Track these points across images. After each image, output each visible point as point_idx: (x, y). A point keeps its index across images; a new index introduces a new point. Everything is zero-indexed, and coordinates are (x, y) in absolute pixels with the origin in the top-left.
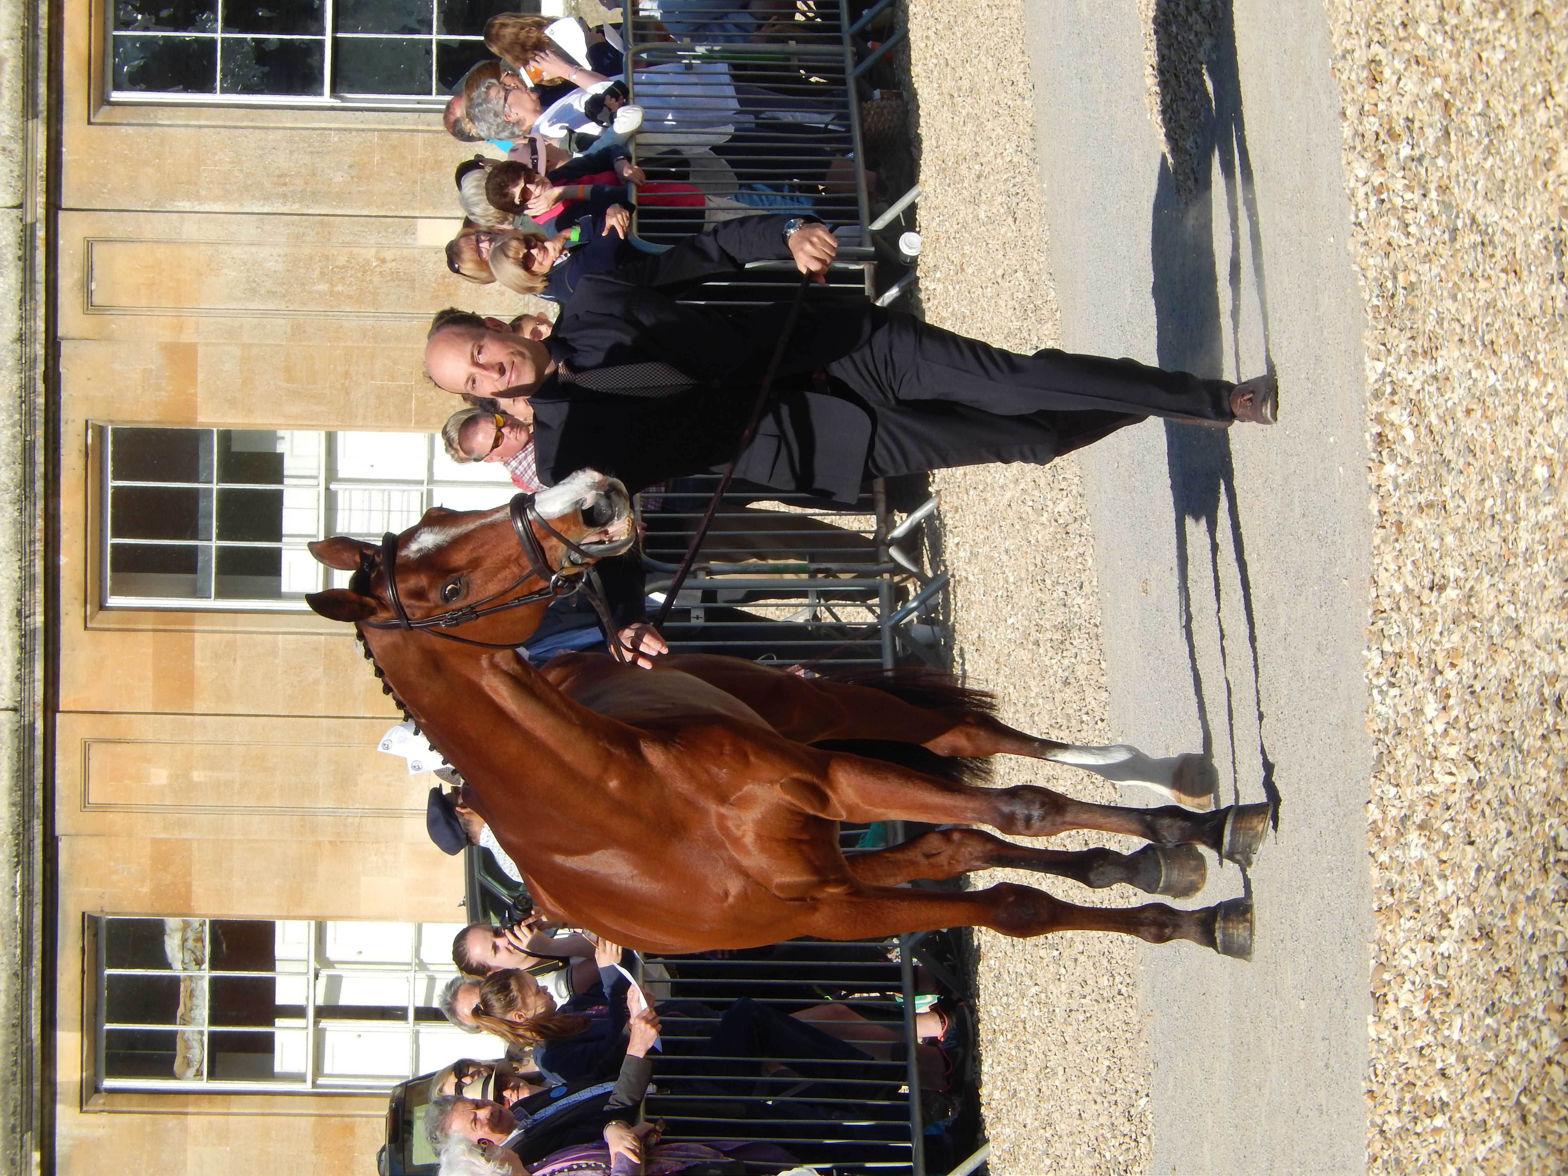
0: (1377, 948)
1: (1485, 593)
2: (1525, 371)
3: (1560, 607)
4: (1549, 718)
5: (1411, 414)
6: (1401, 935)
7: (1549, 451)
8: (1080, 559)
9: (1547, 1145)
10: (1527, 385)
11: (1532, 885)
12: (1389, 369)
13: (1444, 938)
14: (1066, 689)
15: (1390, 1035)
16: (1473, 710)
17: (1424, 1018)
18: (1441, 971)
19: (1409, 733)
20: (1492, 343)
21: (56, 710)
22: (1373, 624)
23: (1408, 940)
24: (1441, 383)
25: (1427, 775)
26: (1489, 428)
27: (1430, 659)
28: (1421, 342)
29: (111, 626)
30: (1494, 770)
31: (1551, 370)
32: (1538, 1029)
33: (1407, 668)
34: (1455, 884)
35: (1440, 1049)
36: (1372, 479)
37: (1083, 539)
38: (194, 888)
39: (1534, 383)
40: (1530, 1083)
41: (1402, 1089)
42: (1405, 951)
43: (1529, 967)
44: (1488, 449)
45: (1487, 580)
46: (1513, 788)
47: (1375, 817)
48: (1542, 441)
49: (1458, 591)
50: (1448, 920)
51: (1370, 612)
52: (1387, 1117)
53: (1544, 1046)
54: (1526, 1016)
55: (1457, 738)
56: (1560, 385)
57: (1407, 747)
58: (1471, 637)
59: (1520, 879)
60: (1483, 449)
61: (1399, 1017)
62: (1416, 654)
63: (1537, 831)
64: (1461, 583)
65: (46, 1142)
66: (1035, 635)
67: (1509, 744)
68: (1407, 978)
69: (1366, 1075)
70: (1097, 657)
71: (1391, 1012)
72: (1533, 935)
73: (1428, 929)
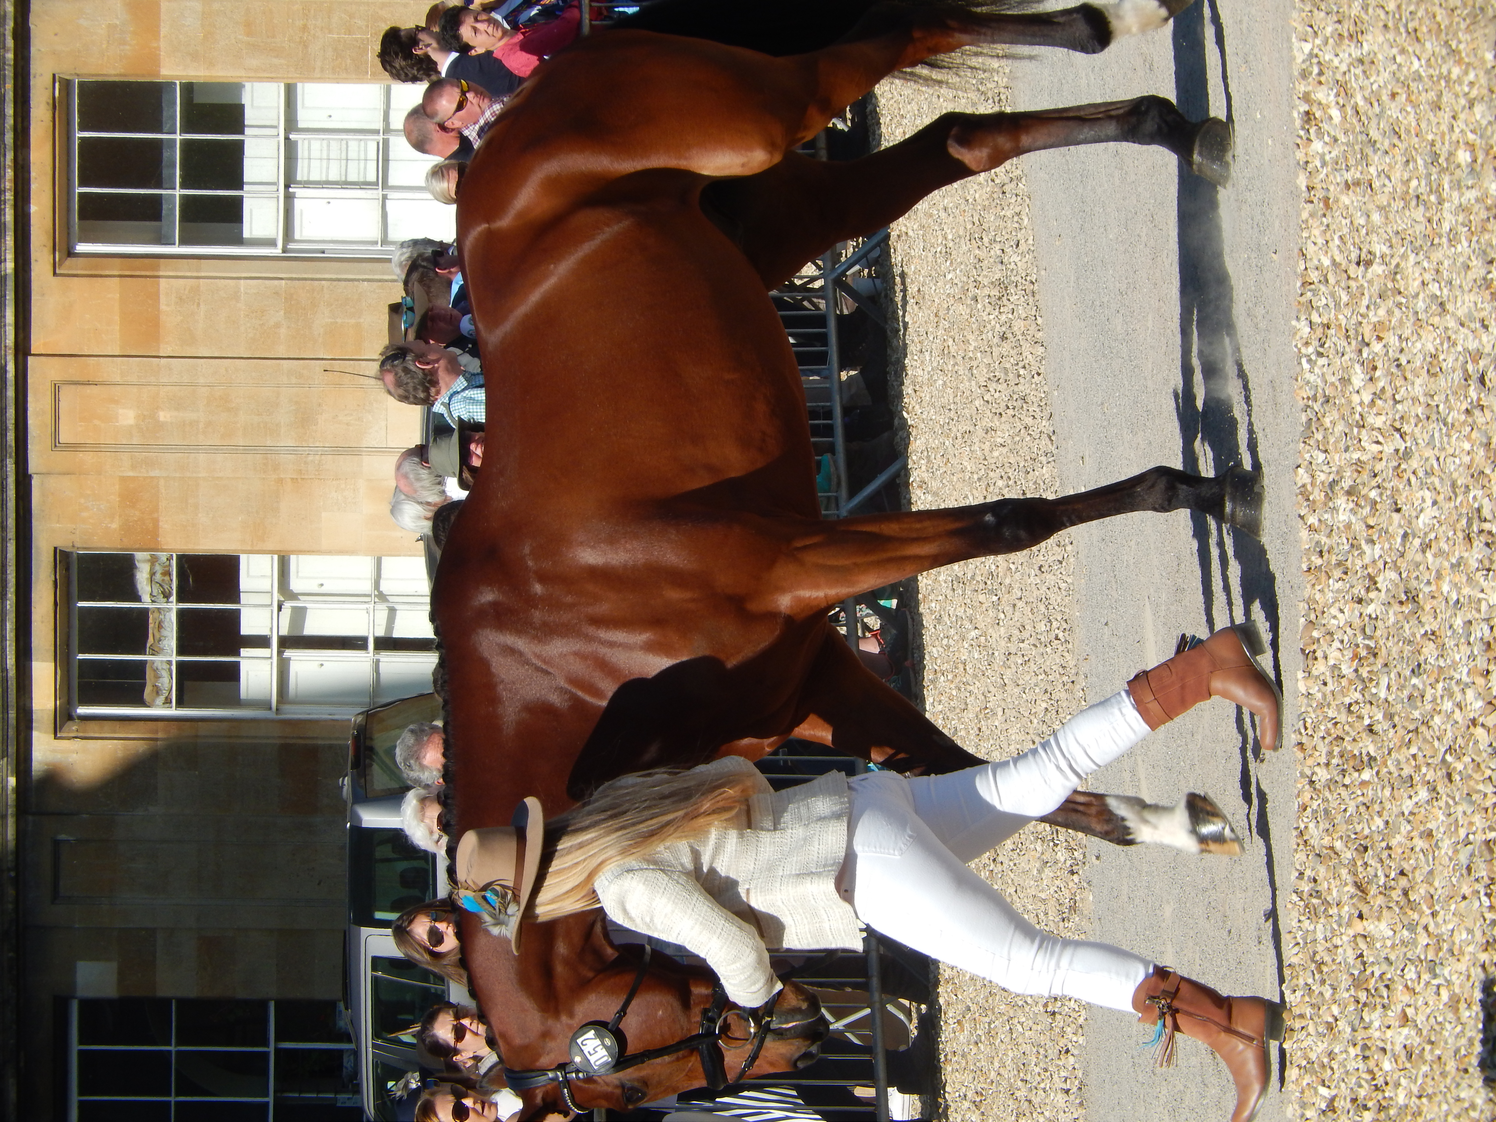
0: (1306, 607)
1: (1410, 270)
2: (1447, 58)
3: (1483, 288)
4: (1473, 394)
5: (1338, 95)
6: (1330, 595)
7: (1471, 137)
8: (1016, 219)
9: (1472, 803)
10: (1449, 72)
11: (1457, 553)
12: (1316, 51)
13: (1372, 601)
14: (1004, 344)
15: (1319, 691)
16: (1399, 382)
17: (1352, 676)
18: (1367, 630)
19: (1337, 402)
20: (1416, 30)
21: (27, 352)
22: (1302, 295)
23: (1336, 600)
24: (1367, 66)
25: (1354, 443)
26: (1413, 112)
27: (1356, 331)
28: (1347, 27)
29: (79, 272)
30: (1420, 441)
31: (1472, 59)
32: (1463, 691)
33: (1335, 339)
34: (1382, 549)
35: (1368, 706)
36: (1300, 155)
37: (1019, 198)
38: (161, 524)
39: (1456, 71)
40: (1455, 743)
41: (1331, 742)
42: (1334, 611)
43: (1454, 631)
44: (1413, 132)
46: (1438, 459)
47: (1304, 481)
48: (1464, 127)
49: (1384, 267)
50: (1375, 583)
51: (1299, 284)
52: (1317, 769)
53: (1469, 707)
54: (1451, 679)
55: (1383, 408)
56: (1481, 74)
57: (1335, 415)
58: (1397, 311)
59: (1445, 547)
60: (1407, 131)
61: (1328, 673)
62: (1343, 325)
63: (1461, 502)
64: (1387, 259)
65: (22, 768)
66: (973, 291)
67: (1434, 417)
68: (1335, 637)
69: (1296, 728)
70: (1033, 313)
71: (1320, 668)
72: (1458, 601)
73: (1355, 591)
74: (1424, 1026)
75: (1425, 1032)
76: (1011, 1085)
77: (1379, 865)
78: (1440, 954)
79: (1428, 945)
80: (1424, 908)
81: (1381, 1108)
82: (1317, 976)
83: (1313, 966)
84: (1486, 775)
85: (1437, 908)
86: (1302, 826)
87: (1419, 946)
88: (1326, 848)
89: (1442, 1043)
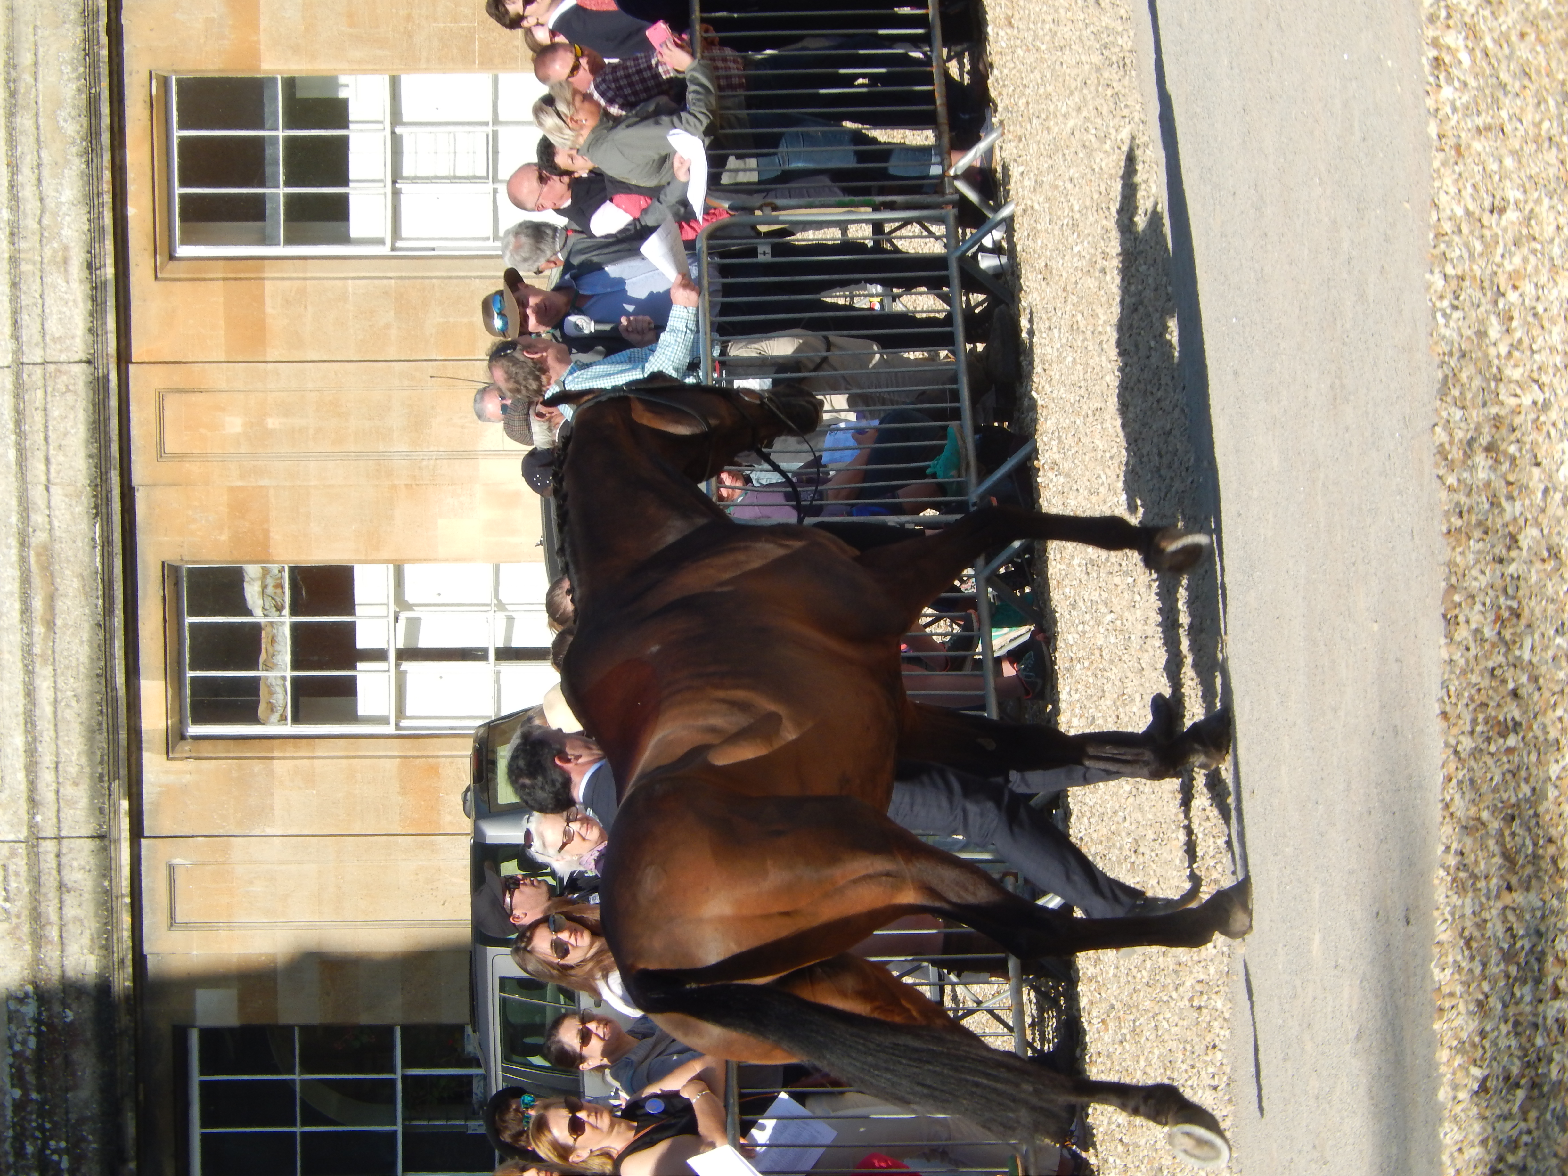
0: (1447, 570)
1: (1544, 215)
5: (1467, 38)
6: (1471, 558)
13: (1513, 560)
15: (1462, 656)
16: (1536, 331)
17: (1495, 638)
18: (1510, 592)
19: (1473, 356)
21: (129, 361)
22: (1435, 247)
23: (1477, 561)
25: (1492, 397)
26: (1543, 52)
27: (1492, 281)
29: (182, 276)
30: (1559, 391)
33: (1470, 291)
34: (1523, 505)
35: (1512, 669)
36: (1430, 103)
38: (271, 535)
41: (1475, 710)
42: (1475, 572)
44: (1543, 72)
45: (1546, 202)
47: (1442, 440)
49: (1517, 214)
50: (1516, 542)
51: (1431, 236)
52: (1462, 738)
55: (1521, 359)
57: (1472, 369)
60: (1538, 72)
61: (1470, 638)
62: (1478, 276)
64: (1521, 205)
65: (134, 790)
66: (1100, 264)
68: (1477, 599)
69: (1439, 696)
71: (1463, 633)
73: (1497, 551)
77: (1527, 834)
81: (1534, 1085)
82: (1466, 952)
83: (1462, 942)
86: (1448, 798)
88: (1473, 820)
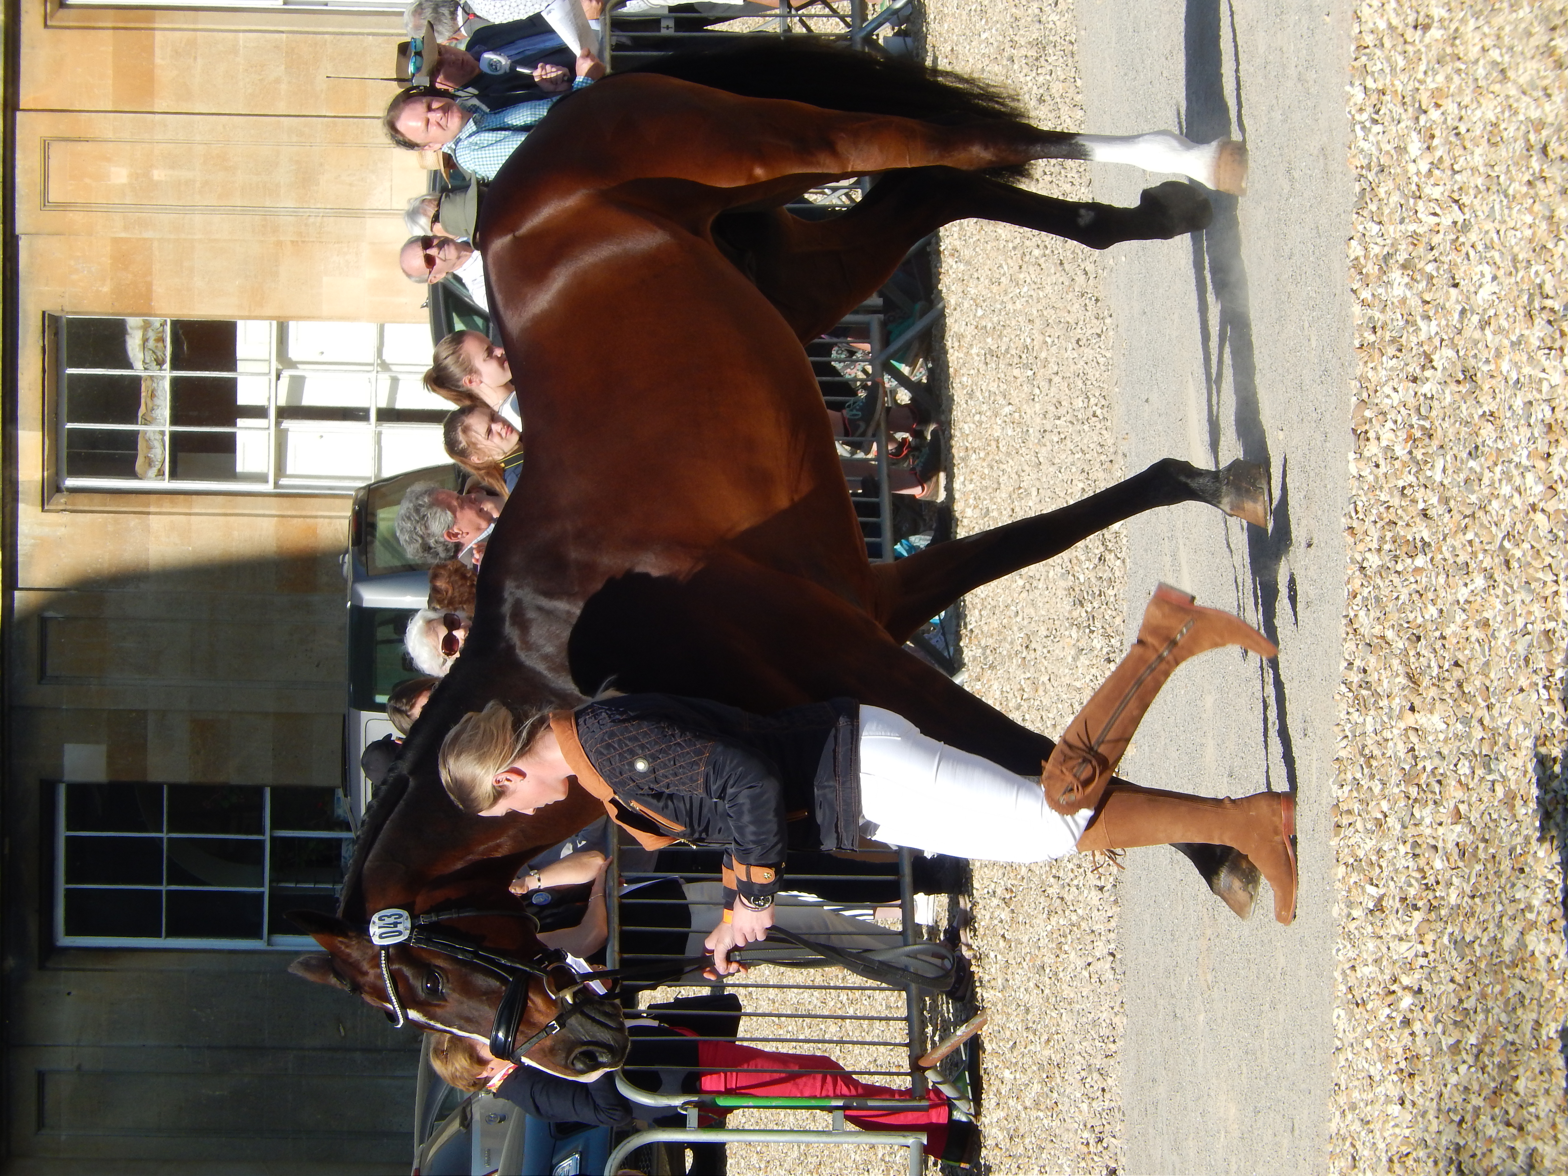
0: (1358, 385)
1: (1470, 35)
3: (1546, 55)
4: (1535, 164)
6: (1383, 374)
9: (1532, 591)
11: (1517, 331)
13: (1427, 379)
14: (1041, 107)
15: (1371, 473)
16: (1458, 151)
17: (1406, 458)
18: (1423, 410)
19: (1392, 171)
21: (16, 107)
22: (1356, 59)
23: (1390, 379)
25: (1410, 214)
29: (71, 24)
30: (1479, 213)
32: (1523, 474)
33: (1390, 105)
34: (1439, 325)
35: (1422, 489)
38: (154, 288)
40: (1513, 529)
41: (1383, 527)
42: (1387, 390)
43: (1514, 411)
45: (1472, 23)
46: (1498, 232)
47: (1357, 254)
49: (1442, 32)
50: (1431, 361)
51: (1353, 48)
52: (1368, 555)
53: (1528, 492)
54: (1510, 462)
55: (1441, 179)
57: (1391, 185)
58: (1456, 78)
59: (1505, 324)
61: (1380, 455)
62: (1399, 91)
63: (1522, 277)
64: (1446, 23)
65: (8, 541)
66: (1009, 51)
67: (1494, 188)
68: (1388, 417)
69: (1347, 511)
70: (1072, 75)
71: (1372, 449)
72: (1518, 381)
73: (1410, 369)
74: (1478, 823)
75: (1478, 830)
76: (1043, 882)
77: (1432, 656)
78: (1496, 749)
79: (1483, 738)
80: (1480, 700)
81: (1432, 908)
82: (1366, 771)
83: (1362, 760)
84: (1546, 563)
85: (1493, 700)
86: (1352, 614)
87: (1474, 741)
88: (1377, 638)
89: (1497, 842)
